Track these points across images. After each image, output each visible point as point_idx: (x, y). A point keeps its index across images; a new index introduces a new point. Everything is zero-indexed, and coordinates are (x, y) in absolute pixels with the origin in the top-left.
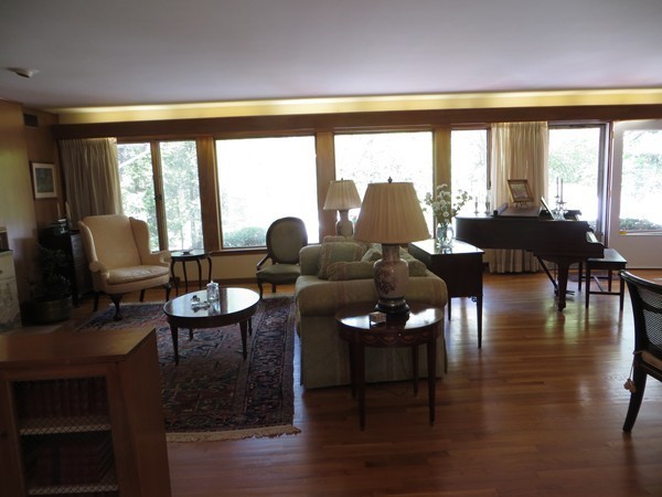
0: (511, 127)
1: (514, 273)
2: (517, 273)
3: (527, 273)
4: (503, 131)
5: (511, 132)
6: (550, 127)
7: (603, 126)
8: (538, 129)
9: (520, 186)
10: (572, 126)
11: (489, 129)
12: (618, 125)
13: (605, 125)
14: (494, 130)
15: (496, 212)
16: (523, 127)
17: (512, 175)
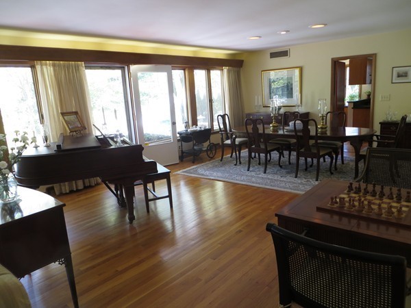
0: (54, 66)
1: (78, 191)
2: (81, 190)
3: (88, 188)
4: (47, 70)
5: (54, 70)
6: (87, 67)
7: (122, 69)
8: (77, 68)
9: (72, 117)
10: (102, 68)
11: (33, 67)
12: (133, 68)
13: (124, 67)
14: (38, 68)
15: (59, 146)
16: (64, 66)
17: (62, 108)
